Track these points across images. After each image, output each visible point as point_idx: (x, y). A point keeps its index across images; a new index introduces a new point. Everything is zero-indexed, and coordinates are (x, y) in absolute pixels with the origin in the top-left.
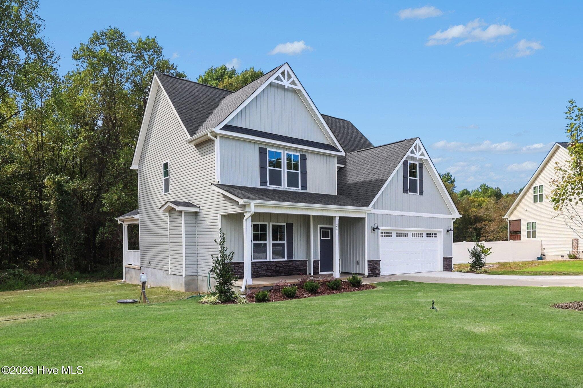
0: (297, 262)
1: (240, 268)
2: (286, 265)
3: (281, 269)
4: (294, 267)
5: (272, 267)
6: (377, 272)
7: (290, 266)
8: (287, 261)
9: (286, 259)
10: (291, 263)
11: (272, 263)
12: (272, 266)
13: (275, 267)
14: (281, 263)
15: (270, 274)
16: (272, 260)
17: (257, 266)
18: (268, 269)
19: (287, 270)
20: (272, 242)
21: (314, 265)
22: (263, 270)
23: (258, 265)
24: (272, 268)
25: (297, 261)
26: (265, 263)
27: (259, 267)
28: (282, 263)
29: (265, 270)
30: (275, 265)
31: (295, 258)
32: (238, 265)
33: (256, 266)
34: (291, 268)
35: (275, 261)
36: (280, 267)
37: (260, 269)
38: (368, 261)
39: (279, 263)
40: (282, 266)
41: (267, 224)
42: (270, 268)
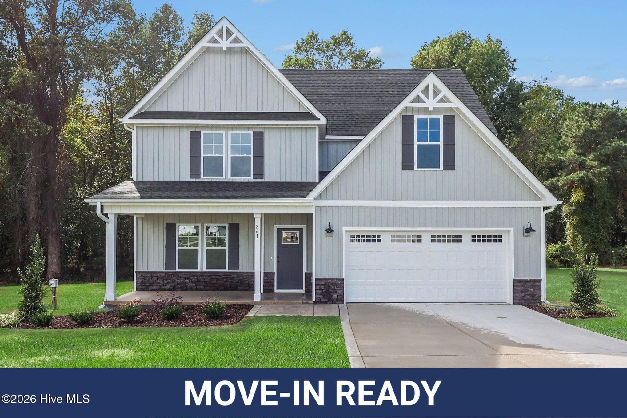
0: (245, 275)
1: (159, 278)
2: (227, 277)
3: (218, 282)
4: (240, 280)
5: (204, 279)
7: (233, 279)
8: (228, 272)
9: (227, 270)
10: (235, 275)
11: (206, 274)
12: (205, 278)
13: (210, 279)
14: (219, 274)
15: (202, 287)
16: (205, 270)
17: (183, 277)
18: (198, 281)
19: (228, 283)
20: (205, 248)
22: (192, 282)
23: (185, 276)
24: (206, 280)
25: (243, 272)
26: (195, 274)
27: (185, 278)
28: (221, 274)
29: (194, 282)
30: (210, 276)
31: (243, 269)
32: (156, 275)
33: (181, 277)
34: (234, 281)
35: (209, 272)
36: (217, 280)
37: (187, 281)
39: (217, 274)
40: (220, 278)
41: (199, 225)
42: (202, 280)
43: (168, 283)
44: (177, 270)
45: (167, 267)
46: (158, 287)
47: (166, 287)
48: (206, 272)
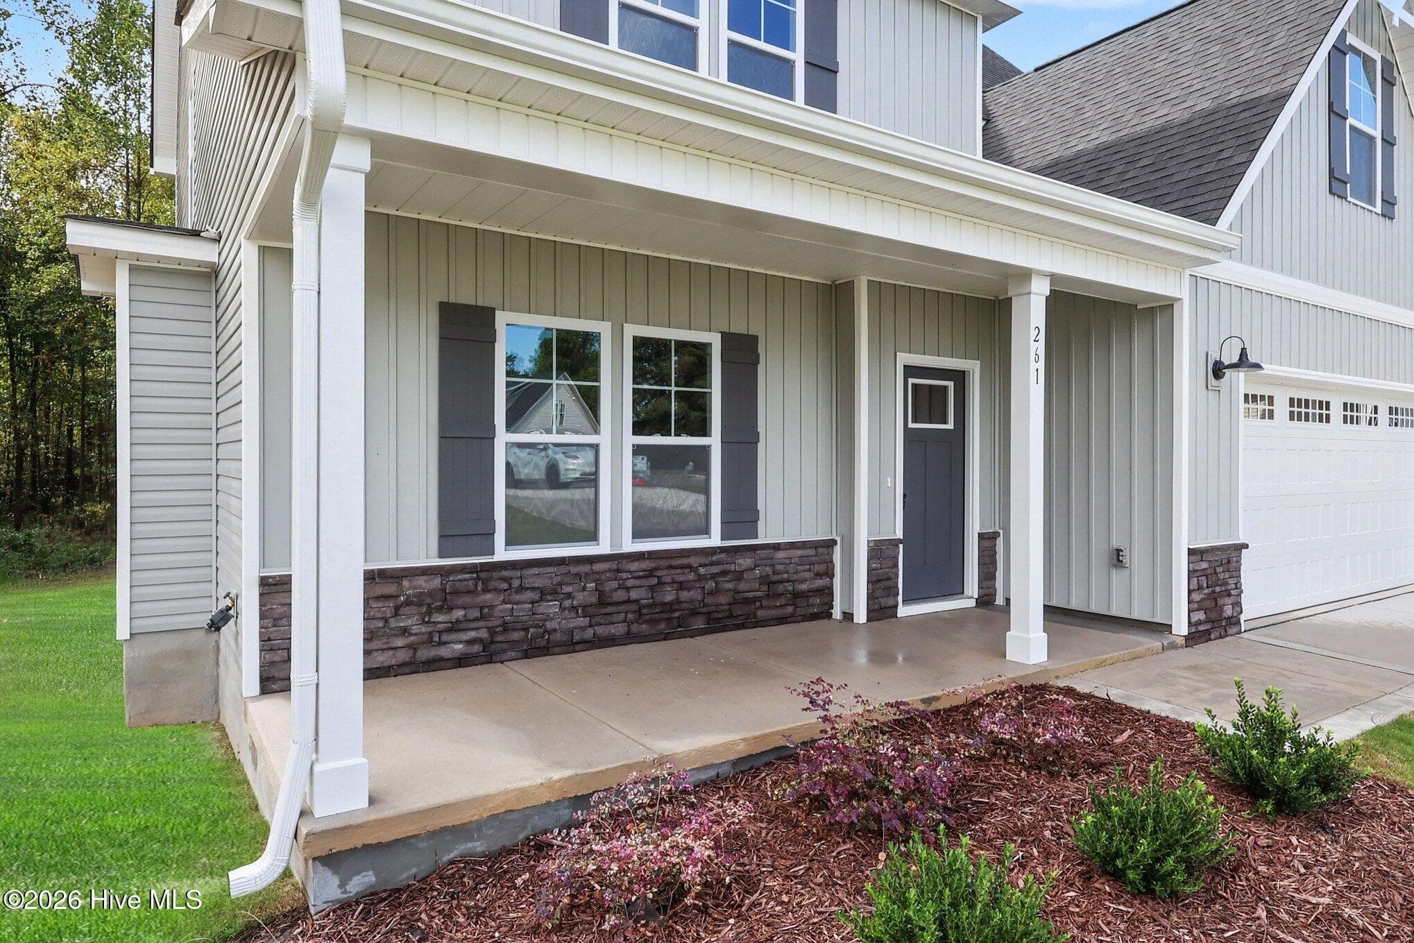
0: (780, 555)
1: (408, 603)
2: (715, 570)
3: (685, 595)
4: (765, 581)
5: (628, 589)
6: (1228, 611)
7: (739, 576)
8: (722, 550)
9: (714, 539)
10: (744, 562)
11: (634, 566)
12: (630, 583)
13: (652, 588)
14: (685, 561)
15: (618, 629)
16: (629, 546)
17: (533, 589)
18: (603, 600)
19: (723, 599)
20: (631, 440)
21: (870, 571)
22: (573, 608)
23: (538, 583)
24: (634, 595)
25: (777, 547)
26: (585, 568)
27: (544, 594)
28: (693, 561)
29: (586, 609)
30: (650, 573)
31: (770, 531)
32: (390, 589)
33: (521, 589)
34: (743, 586)
35: (651, 555)
36: (681, 586)
37: (551, 607)
38: (1191, 552)
39: (675, 563)
40: (691, 577)
41: (603, 328)
42: (620, 595)
43: (454, 627)
44: (502, 553)
45: (448, 540)
46: (403, 656)
47: (444, 652)
48: (640, 556)
